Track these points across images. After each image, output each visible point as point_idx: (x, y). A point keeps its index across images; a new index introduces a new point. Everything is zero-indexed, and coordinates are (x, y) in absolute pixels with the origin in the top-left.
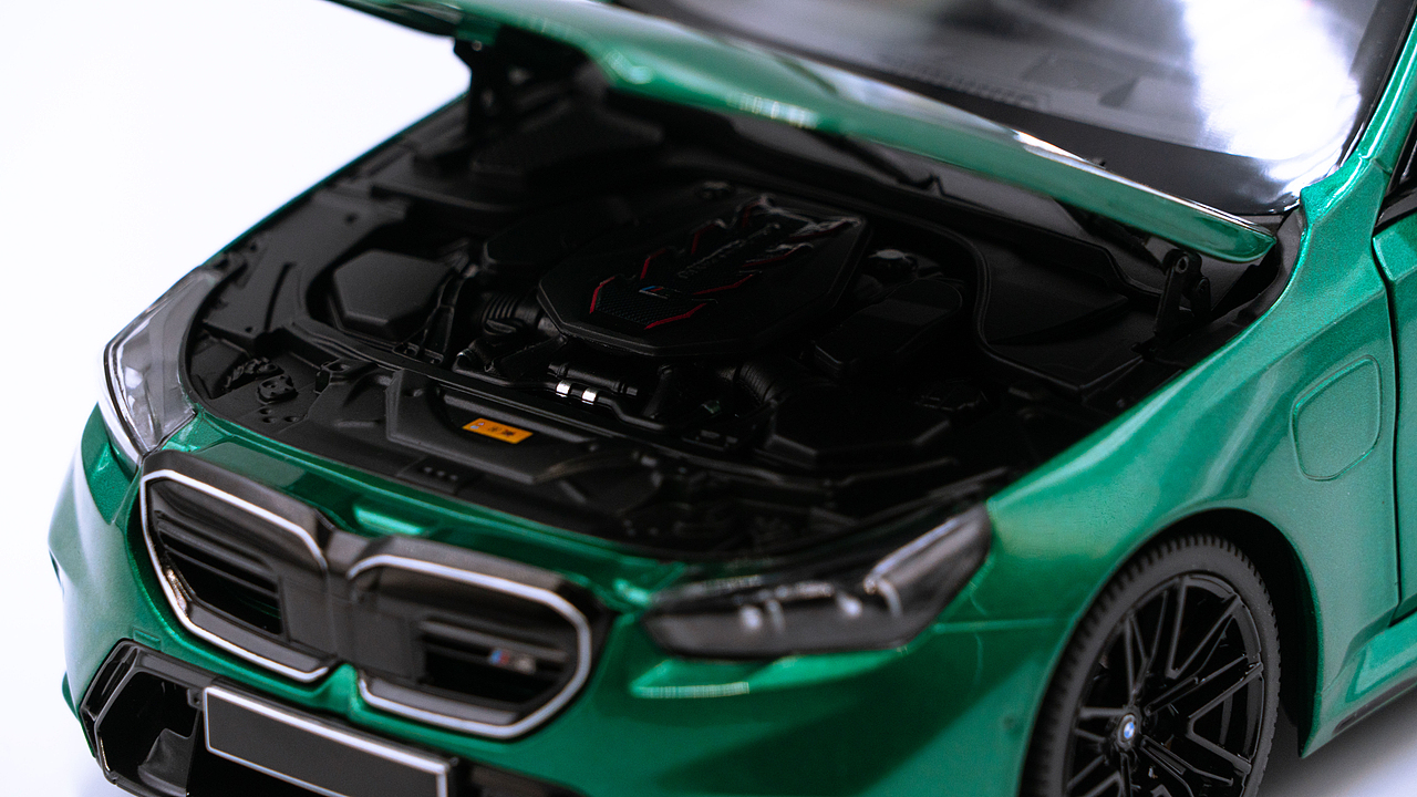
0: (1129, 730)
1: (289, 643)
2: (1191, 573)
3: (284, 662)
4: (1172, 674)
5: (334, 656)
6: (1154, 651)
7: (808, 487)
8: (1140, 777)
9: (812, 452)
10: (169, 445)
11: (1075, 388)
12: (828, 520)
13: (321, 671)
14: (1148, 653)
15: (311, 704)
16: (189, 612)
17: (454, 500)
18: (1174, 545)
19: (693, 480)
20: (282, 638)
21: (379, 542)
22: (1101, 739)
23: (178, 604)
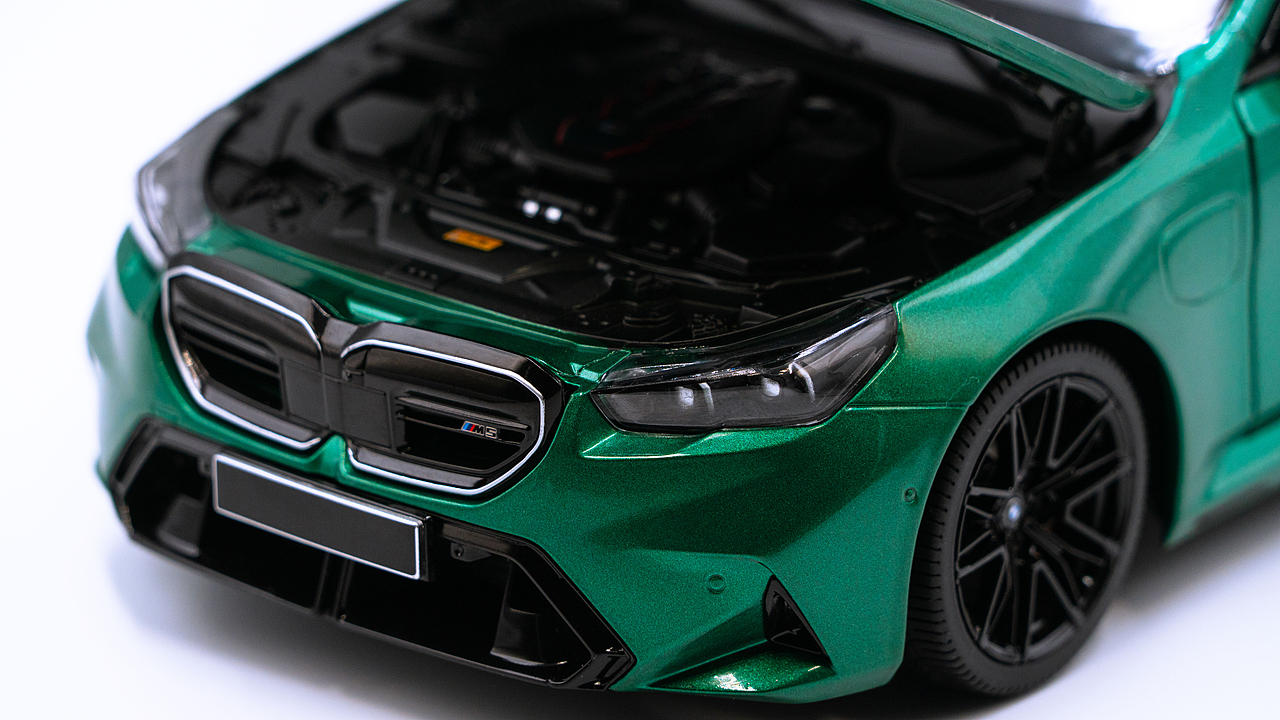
0: (1014, 512)
1: (288, 418)
2: (1071, 375)
3: (285, 433)
4: (1053, 463)
5: (327, 428)
6: (1037, 443)
7: (740, 289)
8: (1023, 553)
9: (744, 261)
10: (191, 247)
11: (973, 213)
12: (755, 316)
13: (315, 441)
14: (1032, 444)
15: (304, 469)
16: (203, 392)
17: (432, 294)
18: (1056, 350)
19: (640, 281)
20: (283, 414)
21: (366, 328)
22: (989, 516)
23: (193, 384)
